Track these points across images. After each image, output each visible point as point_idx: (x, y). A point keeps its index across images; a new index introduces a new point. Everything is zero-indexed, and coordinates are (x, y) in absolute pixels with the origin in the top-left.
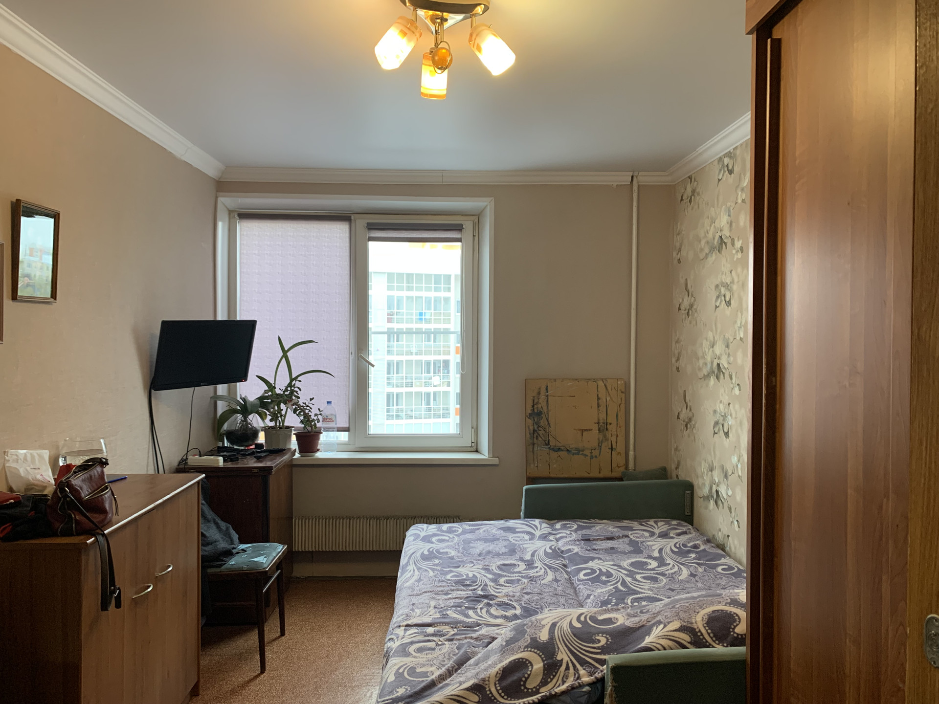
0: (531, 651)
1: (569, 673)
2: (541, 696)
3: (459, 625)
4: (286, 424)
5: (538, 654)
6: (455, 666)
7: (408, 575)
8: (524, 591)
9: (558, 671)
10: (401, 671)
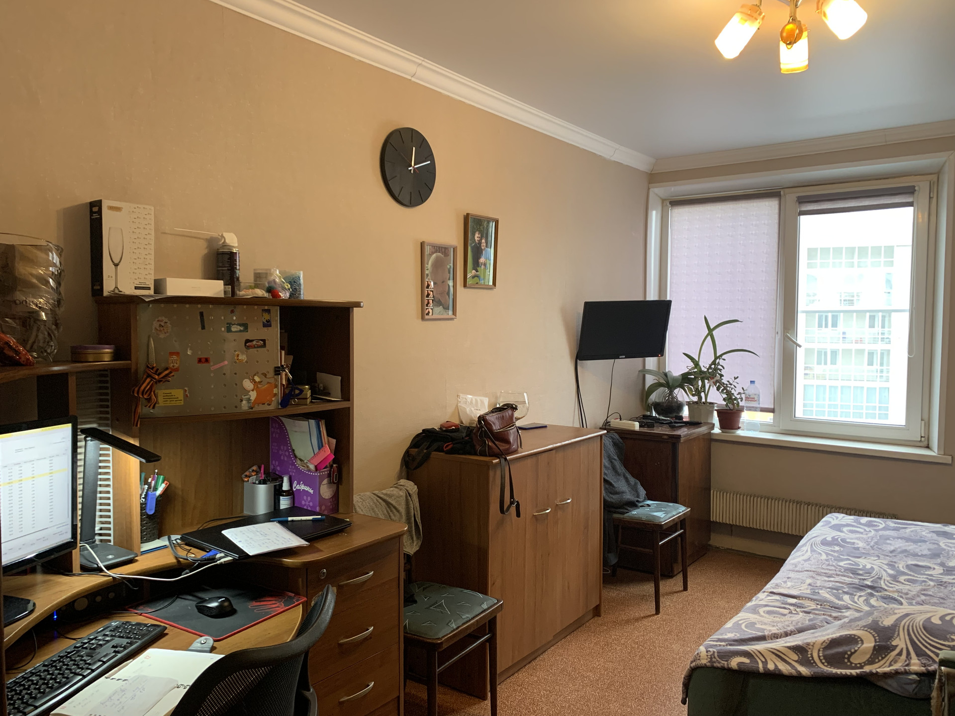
0: (866, 631)
1: (899, 659)
2: (861, 672)
3: (825, 604)
4: (709, 400)
5: (873, 635)
6: (795, 631)
7: (799, 553)
8: (923, 592)
9: (888, 655)
10: (740, 622)
